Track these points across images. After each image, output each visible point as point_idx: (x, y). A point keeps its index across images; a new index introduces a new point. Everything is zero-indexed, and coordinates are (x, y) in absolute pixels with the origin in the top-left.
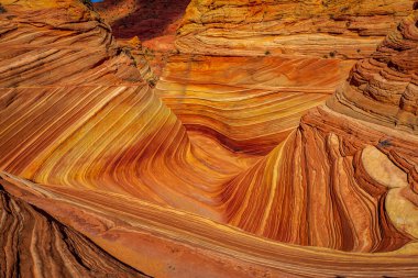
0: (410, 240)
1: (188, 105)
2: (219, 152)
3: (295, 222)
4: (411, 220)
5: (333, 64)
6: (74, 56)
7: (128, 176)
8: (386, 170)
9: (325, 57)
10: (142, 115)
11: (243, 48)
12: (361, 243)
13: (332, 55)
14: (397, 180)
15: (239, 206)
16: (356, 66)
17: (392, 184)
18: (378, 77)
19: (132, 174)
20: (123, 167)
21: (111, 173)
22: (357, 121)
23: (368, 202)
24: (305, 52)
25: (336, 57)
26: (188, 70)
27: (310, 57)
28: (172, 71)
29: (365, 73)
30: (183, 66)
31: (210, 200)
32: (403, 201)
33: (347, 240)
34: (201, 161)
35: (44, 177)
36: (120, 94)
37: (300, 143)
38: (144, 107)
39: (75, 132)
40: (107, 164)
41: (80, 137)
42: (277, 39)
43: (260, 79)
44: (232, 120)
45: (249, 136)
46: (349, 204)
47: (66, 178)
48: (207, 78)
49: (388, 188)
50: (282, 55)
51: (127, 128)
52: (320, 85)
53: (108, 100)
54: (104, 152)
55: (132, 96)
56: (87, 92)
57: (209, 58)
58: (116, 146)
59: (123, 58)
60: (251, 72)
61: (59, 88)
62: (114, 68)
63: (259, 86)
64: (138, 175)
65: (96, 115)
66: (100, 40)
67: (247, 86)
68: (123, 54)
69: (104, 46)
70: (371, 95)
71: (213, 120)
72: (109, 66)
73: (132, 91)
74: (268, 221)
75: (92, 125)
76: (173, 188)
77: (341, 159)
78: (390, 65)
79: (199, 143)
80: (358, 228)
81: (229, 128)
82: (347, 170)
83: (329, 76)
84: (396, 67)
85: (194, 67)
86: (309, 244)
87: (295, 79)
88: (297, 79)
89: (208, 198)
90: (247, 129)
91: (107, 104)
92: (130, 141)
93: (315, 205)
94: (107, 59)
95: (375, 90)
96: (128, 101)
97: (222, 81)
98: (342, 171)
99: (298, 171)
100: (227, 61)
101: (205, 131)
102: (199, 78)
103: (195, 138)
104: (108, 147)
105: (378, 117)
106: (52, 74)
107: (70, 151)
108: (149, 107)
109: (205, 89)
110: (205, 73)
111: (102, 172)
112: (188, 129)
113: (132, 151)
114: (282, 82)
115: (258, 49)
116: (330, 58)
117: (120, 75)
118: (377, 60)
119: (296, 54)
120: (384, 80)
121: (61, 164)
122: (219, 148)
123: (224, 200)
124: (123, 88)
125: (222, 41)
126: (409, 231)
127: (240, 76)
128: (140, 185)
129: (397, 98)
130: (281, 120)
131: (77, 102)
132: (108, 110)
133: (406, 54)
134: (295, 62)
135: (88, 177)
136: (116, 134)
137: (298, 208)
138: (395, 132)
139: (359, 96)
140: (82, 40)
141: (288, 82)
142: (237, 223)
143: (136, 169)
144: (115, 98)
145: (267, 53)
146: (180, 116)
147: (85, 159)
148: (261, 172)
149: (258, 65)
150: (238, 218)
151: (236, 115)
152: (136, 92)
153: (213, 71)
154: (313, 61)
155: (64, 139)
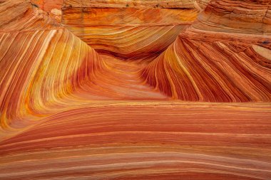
1: (88, 39)
2: (117, 61)
5: (158, 11)
9: (155, 7)
10: (74, 48)
11: (114, 2)
13: (157, 6)
19: (90, 83)
20: (82, 81)
21: (78, 86)
24: (145, 5)
25: (159, 8)
26: (82, 18)
27: (148, 7)
28: (70, 19)
34: (114, 68)
36: (55, 35)
39: (40, 66)
40: (72, 82)
41: (46, 69)
43: (127, 20)
44: (119, 44)
45: (130, 51)
48: (97, 22)
50: (135, 7)
51: (71, 58)
53: (49, 40)
54: (66, 75)
56: (30, 36)
57: (95, 10)
58: (71, 70)
61: (4, 34)
62: (41, 17)
63: (128, 24)
65: (47, 51)
67: (122, 25)
71: (107, 46)
75: (48, 59)
77: (236, 54)
81: (118, 48)
83: (158, 17)
85: (85, 15)
87: (144, 19)
88: (145, 20)
91: (50, 43)
96: (61, 39)
97: (106, 23)
98: (243, 60)
100: (107, 11)
102: (91, 23)
104: (67, 71)
109: (96, 29)
110: (94, 19)
111: (73, 88)
113: (81, 71)
114: (136, 22)
115: (122, 3)
116: (157, 8)
119: (142, 6)
121: (44, 92)
124: (53, 32)
127: (116, 20)
130: (143, 41)
131: (27, 45)
132: (54, 47)
134: (142, 10)
136: (67, 62)
141: (140, 22)
143: (90, 79)
144: (53, 38)
145: (127, 6)
147: (57, 83)
149: (123, 13)
151: (120, 41)
153: (99, 18)
154: (149, 9)
155: (34, 73)
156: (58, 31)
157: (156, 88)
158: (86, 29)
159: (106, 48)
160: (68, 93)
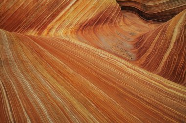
10: (98, 2)
34: (128, 25)
35: (52, 33)
39: (66, 12)
40: (80, 27)
51: (90, 9)
64: (94, 32)
92: (92, 15)
107: (64, 21)
111: (78, 31)
112: (123, 9)
123: (137, 47)
143: (94, 29)
147: (70, 25)
157: (137, 50)
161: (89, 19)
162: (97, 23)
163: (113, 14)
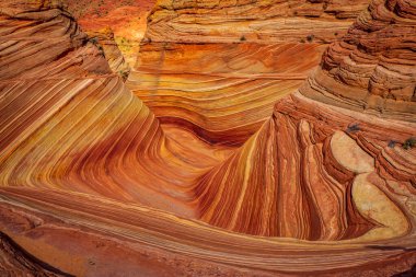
0: (374, 225)
1: (162, 97)
2: (196, 145)
3: (266, 213)
4: (376, 206)
5: (311, 49)
6: (35, 48)
7: (96, 174)
8: (354, 155)
9: (303, 41)
10: (111, 109)
11: (217, 34)
12: (328, 232)
13: (309, 39)
14: (364, 165)
15: (212, 199)
16: (328, 49)
17: (359, 170)
18: (348, 61)
19: (102, 171)
21: (78, 171)
22: (328, 107)
23: (337, 190)
24: (282, 37)
25: (314, 42)
26: (161, 59)
27: (287, 42)
28: (144, 61)
29: (336, 56)
30: (155, 55)
31: (184, 196)
32: (369, 187)
33: (315, 229)
34: (176, 155)
36: (87, 87)
37: (273, 132)
38: (113, 100)
39: (38, 129)
40: (72, 165)
41: (44, 134)
42: (252, 24)
43: (236, 66)
44: (208, 111)
45: (226, 127)
46: (317, 192)
47: (28, 179)
48: (181, 68)
49: (355, 174)
50: (258, 41)
51: (96, 123)
52: (299, 71)
53: (73, 94)
54: (70, 149)
55: (100, 89)
56: (50, 86)
57: (182, 46)
58: (83, 143)
59: (89, 49)
60: (226, 60)
61: (18, 82)
62: (80, 60)
63: (236, 74)
64: (108, 173)
65: (60, 110)
66: (63, 29)
67: (224, 75)
68: (89, 45)
69: (68, 35)
70: (341, 79)
71: (189, 112)
72: (73, 57)
73: (99, 83)
74: (239, 214)
75: (56, 121)
76: (145, 185)
77: (312, 146)
78: (360, 47)
79: (174, 137)
80: (325, 216)
81: (204, 119)
82: (316, 157)
84: (365, 48)
85: (167, 56)
86: (278, 235)
87: (272, 65)
88: (274, 66)
89: (181, 193)
90: (223, 120)
91: (73, 98)
92: (99, 136)
93: (285, 195)
94: (71, 50)
95: (344, 74)
96: (95, 94)
97: (196, 70)
98: (312, 159)
99: (270, 161)
100: (201, 49)
101: (181, 123)
102: (173, 68)
103: (171, 132)
104: (75, 143)
105: (348, 101)
106: (11, 68)
107: (32, 150)
108: (119, 100)
109: (178, 79)
110: (179, 62)
111: (68, 171)
112: (161, 122)
113: (101, 147)
114: (258, 69)
115: (233, 35)
116: (307, 43)
117: (85, 66)
118: (348, 42)
119: (273, 39)
120: (354, 64)
121: (23, 164)
122: (195, 141)
123: (197, 195)
124: (90, 80)
125: (195, 28)
126: (374, 216)
127: (215, 64)
128: (109, 183)
129: (365, 81)
130: (258, 109)
131: (39, 97)
132: (74, 105)
133: (374, 35)
134: (272, 48)
135: (53, 177)
136: (83, 130)
137: (269, 199)
138: (363, 116)
139: (330, 80)
140: (43, 30)
141: (264, 69)
142: (209, 217)
143: (105, 166)
144: (82, 91)
145: (243, 39)
146: (153, 108)
147: (49, 158)
148: (235, 164)
149: (233, 52)
150: (211, 213)
151: (211, 106)
152: (105, 84)
153: (188, 60)
154: (290, 46)
155: (25, 137)
156: (94, 82)
157: (197, 201)
158: (162, 79)
159: (188, 117)
160: (54, 177)
161: (93, 144)
162: (112, 154)
163: (144, 134)
